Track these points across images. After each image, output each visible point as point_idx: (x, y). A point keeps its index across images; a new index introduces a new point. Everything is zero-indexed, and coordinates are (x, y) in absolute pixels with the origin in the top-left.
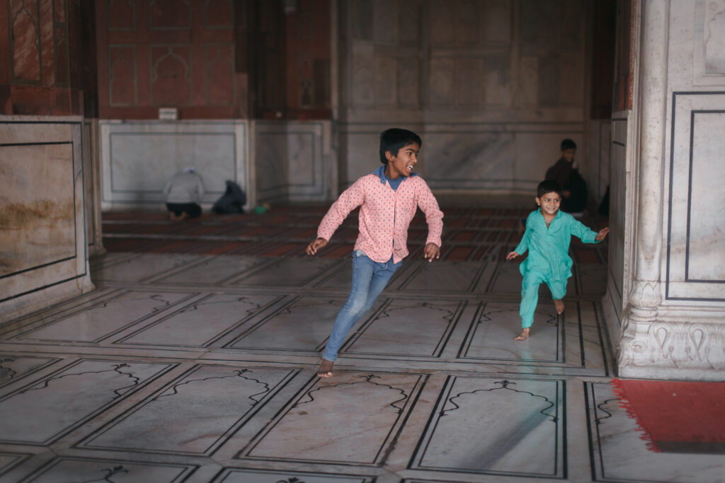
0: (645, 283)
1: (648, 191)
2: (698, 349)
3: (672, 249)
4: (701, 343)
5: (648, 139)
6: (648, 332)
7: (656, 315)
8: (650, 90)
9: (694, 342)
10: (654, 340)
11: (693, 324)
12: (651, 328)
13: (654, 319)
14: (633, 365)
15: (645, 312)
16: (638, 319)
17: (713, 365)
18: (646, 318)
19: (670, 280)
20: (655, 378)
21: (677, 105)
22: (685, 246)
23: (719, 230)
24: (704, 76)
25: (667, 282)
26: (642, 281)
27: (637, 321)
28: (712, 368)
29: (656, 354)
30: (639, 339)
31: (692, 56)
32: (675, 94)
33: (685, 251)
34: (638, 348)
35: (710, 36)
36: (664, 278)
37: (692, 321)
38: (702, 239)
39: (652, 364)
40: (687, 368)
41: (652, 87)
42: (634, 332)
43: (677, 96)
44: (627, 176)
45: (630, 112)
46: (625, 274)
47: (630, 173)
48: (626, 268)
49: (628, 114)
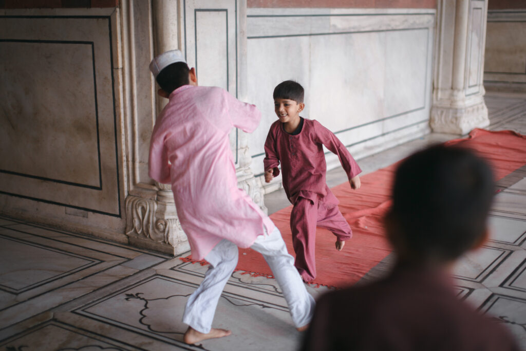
21: (186, 4)
44: (120, 72)
45: (118, 10)
46: (125, 164)
47: (123, 69)
48: (124, 158)
49: (115, 11)
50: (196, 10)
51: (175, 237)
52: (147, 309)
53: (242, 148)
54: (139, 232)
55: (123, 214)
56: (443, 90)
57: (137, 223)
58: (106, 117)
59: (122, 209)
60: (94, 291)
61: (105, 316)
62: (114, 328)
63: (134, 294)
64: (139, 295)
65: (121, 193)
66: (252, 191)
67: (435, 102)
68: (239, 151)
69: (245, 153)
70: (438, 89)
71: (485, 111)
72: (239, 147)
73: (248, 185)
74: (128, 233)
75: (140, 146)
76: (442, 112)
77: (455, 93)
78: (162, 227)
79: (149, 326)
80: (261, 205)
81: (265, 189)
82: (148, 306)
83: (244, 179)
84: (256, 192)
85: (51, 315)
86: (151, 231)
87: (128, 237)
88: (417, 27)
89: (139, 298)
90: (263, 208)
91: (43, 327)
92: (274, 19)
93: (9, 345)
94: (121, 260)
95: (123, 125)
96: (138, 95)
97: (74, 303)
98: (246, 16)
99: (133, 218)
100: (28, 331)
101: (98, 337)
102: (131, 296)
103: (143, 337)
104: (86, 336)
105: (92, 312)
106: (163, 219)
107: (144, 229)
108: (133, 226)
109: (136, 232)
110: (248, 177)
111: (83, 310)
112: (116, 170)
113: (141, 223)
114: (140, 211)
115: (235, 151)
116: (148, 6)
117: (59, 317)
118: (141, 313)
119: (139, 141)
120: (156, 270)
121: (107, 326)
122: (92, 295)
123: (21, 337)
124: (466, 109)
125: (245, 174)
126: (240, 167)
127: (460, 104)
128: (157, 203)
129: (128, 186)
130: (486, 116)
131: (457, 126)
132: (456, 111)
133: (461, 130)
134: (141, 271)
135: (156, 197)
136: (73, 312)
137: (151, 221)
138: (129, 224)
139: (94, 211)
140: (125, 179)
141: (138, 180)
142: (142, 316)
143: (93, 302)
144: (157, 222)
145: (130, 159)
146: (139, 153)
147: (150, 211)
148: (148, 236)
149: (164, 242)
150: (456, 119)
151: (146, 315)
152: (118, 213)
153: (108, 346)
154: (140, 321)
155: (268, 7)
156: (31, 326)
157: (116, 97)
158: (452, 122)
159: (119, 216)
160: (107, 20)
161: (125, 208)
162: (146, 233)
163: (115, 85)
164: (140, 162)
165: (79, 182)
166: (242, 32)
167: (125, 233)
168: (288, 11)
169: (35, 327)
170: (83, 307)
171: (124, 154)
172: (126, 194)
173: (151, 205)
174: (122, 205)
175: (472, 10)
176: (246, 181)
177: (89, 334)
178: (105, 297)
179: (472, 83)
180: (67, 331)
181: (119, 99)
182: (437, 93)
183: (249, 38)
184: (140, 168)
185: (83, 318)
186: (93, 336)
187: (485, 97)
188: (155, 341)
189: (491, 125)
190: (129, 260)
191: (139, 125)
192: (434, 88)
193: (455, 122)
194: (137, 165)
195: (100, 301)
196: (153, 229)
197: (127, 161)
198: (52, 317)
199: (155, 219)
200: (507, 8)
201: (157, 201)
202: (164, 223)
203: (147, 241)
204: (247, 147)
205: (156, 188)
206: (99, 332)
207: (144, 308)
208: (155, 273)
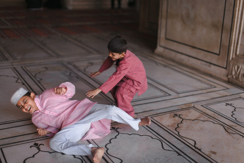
46: (233, 45)
48: (233, 42)
52: (235, 111)
54: (234, 77)
55: (228, 68)
57: (234, 73)
58: (227, 22)
59: (228, 66)
60: (211, 99)
61: (216, 110)
62: (219, 116)
63: (230, 104)
64: (232, 105)
65: (229, 58)
74: (229, 77)
79: (236, 119)
82: (236, 110)
85: (192, 105)
86: (240, 77)
87: (228, 79)
89: (232, 106)
91: (189, 109)
93: (175, 113)
94: (224, 88)
95: (235, 26)
97: (202, 102)
99: (232, 70)
100: (183, 109)
101: (213, 118)
102: (228, 104)
103: (233, 123)
104: (207, 116)
105: (210, 107)
107: (237, 76)
108: (231, 74)
109: (232, 77)
111: (206, 106)
112: (228, 47)
113: (236, 73)
114: (236, 67)
117: (196, 106)
118: (232, 112)
120: (240, 96)
121: (217, 115)
122: (211, 100)
123: (180, 111)
129: (233, 55)
134: (233, 95)
136: (202, 106)
137: (241, 73)
138: (230, 72)
140: (232, 52)
141: (238, 53)
142: (233, 114)
143: (211, 103)
145: (236, 43)
146: (241, 41)
147: (241, 68)
148: (238, 80)
151: (234, 113)
153: (217, 123)
154: (232, 116)
156: (184, 108)
157: (234, 13)
159: (226, 68)
161: (229, 65)
162: (237, 78)
163: (235, 7)
164: (241, 45)
165: (210, 50)
167: (227, 76)
169: (186, 108)
170: (206, 104)
171: (233, 40)
172: (231, 59)
173: (243, 66)
174: (228, 63)
177: (208, 116)
178: (215, 102)
180: (199, 113)
181: (235, 14)
184: (240, 47)
185: (206, 109)
186: (210, 117)
188: (238, 125)
190: (228, 89)
194: (239, 46)
195: (214, 103)
196: (241, 77)
197: (234, 43)
198: (193, 106)
199: (243, 73)
203: (238, 82)
206: (213, 116)
207: (234, 110)
208: (239, 97)
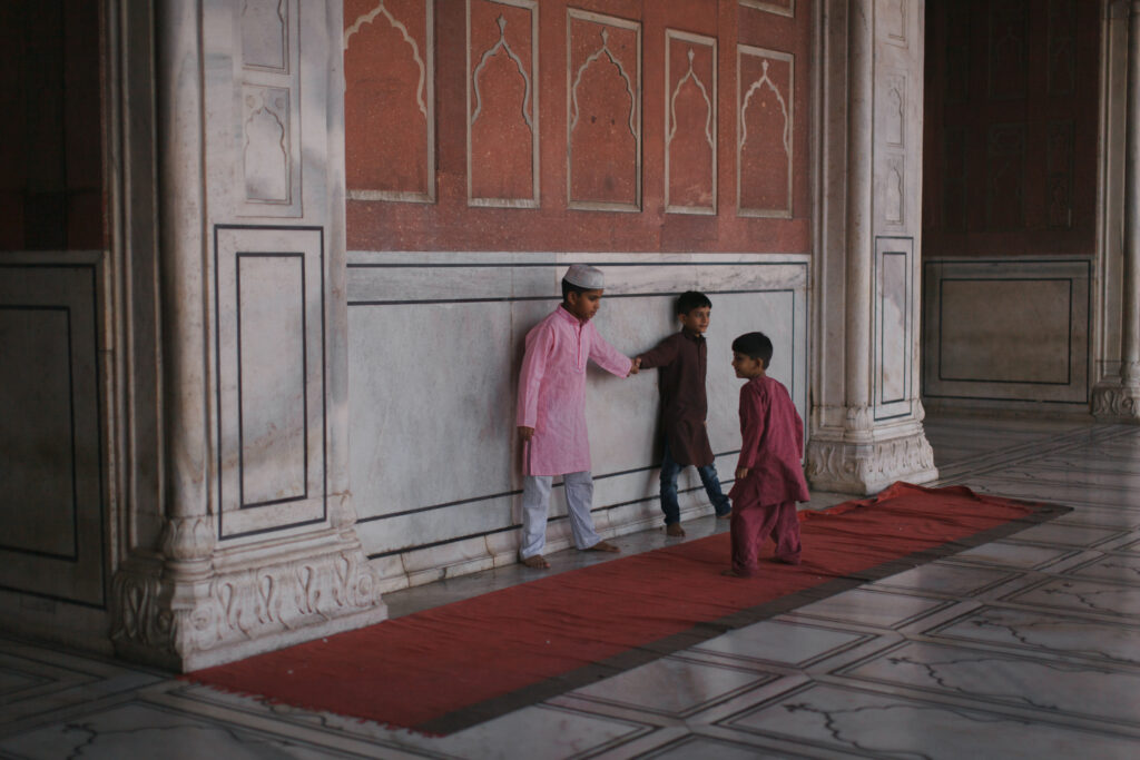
0: (195, 520)
1: (192, 376)
2: (267, 605)
3: (224, 462)
4: (270, 595)
5: (188, 298)
6: (210, 595)
7: (213, 567)
8: (187, 221)
9: (263, 595)
10: (219, 605)
11: (259, 569)
12: (214, 587)
13: (212, 573)
14: (198, 651)
15: (200, 565)
16: (193, 578)
17: (288, 624)
18: (203, 573)
19: (224, 509)
20: (227, 662)
21: (220, 244)
22: (237, 454)
23: (274, 427)
24: (247, 203)
25: (220, 513)
26: (190, 517)
27: (193, 581)
28: (286, 628)
29: (223, 627)
30: (202, 608)
31: (232, 173)
32: (217, 227)
33: (238, 462)
34: (201, 624)
35: (248, 143)
36: (215, 509)
37: (256, 566)
38: (256, 443)
39: (221, 643)
40: (261, 636)
41: (189, 216)
42: (192, 600)
43: (220, 231)
44: (108, 358)
45: (107, 254)
46: (113, 514)
47: (114, 352)
48: (113, 505)
49: (102, 257)
50: (239, 255)
51: (186, 641)
52: (89, 744)
53: (337, 494)
54: (133, 634)
55: (109, 603)
56: (830, 407)
57: (129, 619)
58: (86, 434)
59: (108, 596)
63: (81, 724)
64: (88, 726)
65: (107, 564)
66: (353, 572)
67: (815, 432)
68: (329, 499)
69: (341, 503)
70: (820, 406)
71: (927, 452)
72: (329, 492)
73: (346, 560)
74: (115, 637)
75: (138, 482)
76: (829, 451)
77: (852, 412)
78: (165, 623)
80: (375, 598)
81: (408, 577)
82: (94, 740)
83: (338, 548)
84: (363, 573)
86: (149, 631)
87: (115, 643)
88: (763, 287)
89: (86, 729)
90: (377, 603)
92: (430, 270)
94: (88, 679)
95: (111, 446)
96: (137, 395)
98: (344, 266)
99: (123, 611)
102: (75, 727)
106: (169, 609)
107: (140, 627)
108: (122, 625)
109: (127, 634)
110: (345, 547)
113: (135, 616)
114: (134, 596)
115: (322, 499)
116: (153, 248)
119: (138, 473)
124: (874, 444)
125: (341, 540)
126: (333, 528)
127: (862, 435)
128: (162, 583)
129: (119, 553)
130: (930, 462)
131: (857, 476)
132: (854, 448)
133: (864, 486)
135: (160, 571)
137: (150, 613)
138: (117, 620)
139: (66, 601)
140: (114, 541)
141: (135, 541)
142: (75, 754)
144: (158, 616)
145: (122, 505)
146: (137, 496)
147: (149, 596)
148: (145, 641)
149: (169, 651)
150: (854, 463)
151: (83, 752)
152: (101, 602)
154: (69, 758)
155: (416, 250)
158: (847, 471)
159: (103, 607)
160: (90, 271)
161: (112, 591)
162: (142, 637)
163: (101, 379)
164: (139, 511)
166: (336, 292)
167: (110, 635)
168: (460, 257)
171: (113, 497)
172: (114, 567)
173: (152, 586)
174: (108, 586)
175: (880, 257)
176: (341, 553)
179: (888, 396)
181: (106, 403)
182: (819, 414)
183: (350, 304)
184: (138, 522)
187: (926, 423)
189: (940, 479)
191: (137, 446)
192: (812, 405)
193: (852, 470)
194: (134, 516)
196: (153, 628)
197: (118, 509)
199: (156, 610)
200: (1025, 253)
201: (162, 579)
202: (169, 617)
203: (143, 649)
204: (347, 492)
205: (161, 557)
207: (85, 742)
208: (136, 697)
